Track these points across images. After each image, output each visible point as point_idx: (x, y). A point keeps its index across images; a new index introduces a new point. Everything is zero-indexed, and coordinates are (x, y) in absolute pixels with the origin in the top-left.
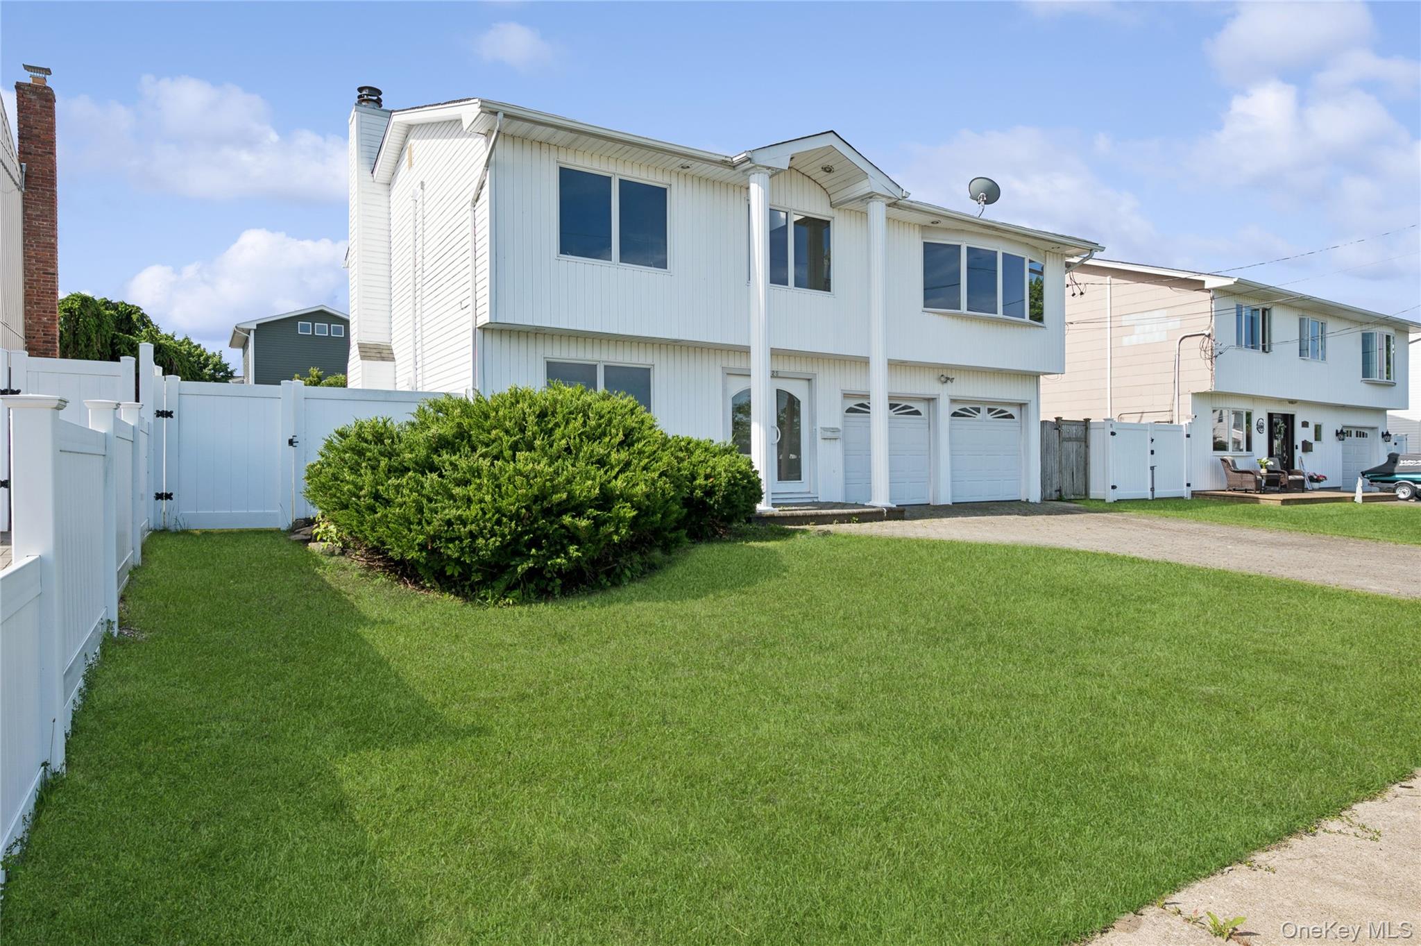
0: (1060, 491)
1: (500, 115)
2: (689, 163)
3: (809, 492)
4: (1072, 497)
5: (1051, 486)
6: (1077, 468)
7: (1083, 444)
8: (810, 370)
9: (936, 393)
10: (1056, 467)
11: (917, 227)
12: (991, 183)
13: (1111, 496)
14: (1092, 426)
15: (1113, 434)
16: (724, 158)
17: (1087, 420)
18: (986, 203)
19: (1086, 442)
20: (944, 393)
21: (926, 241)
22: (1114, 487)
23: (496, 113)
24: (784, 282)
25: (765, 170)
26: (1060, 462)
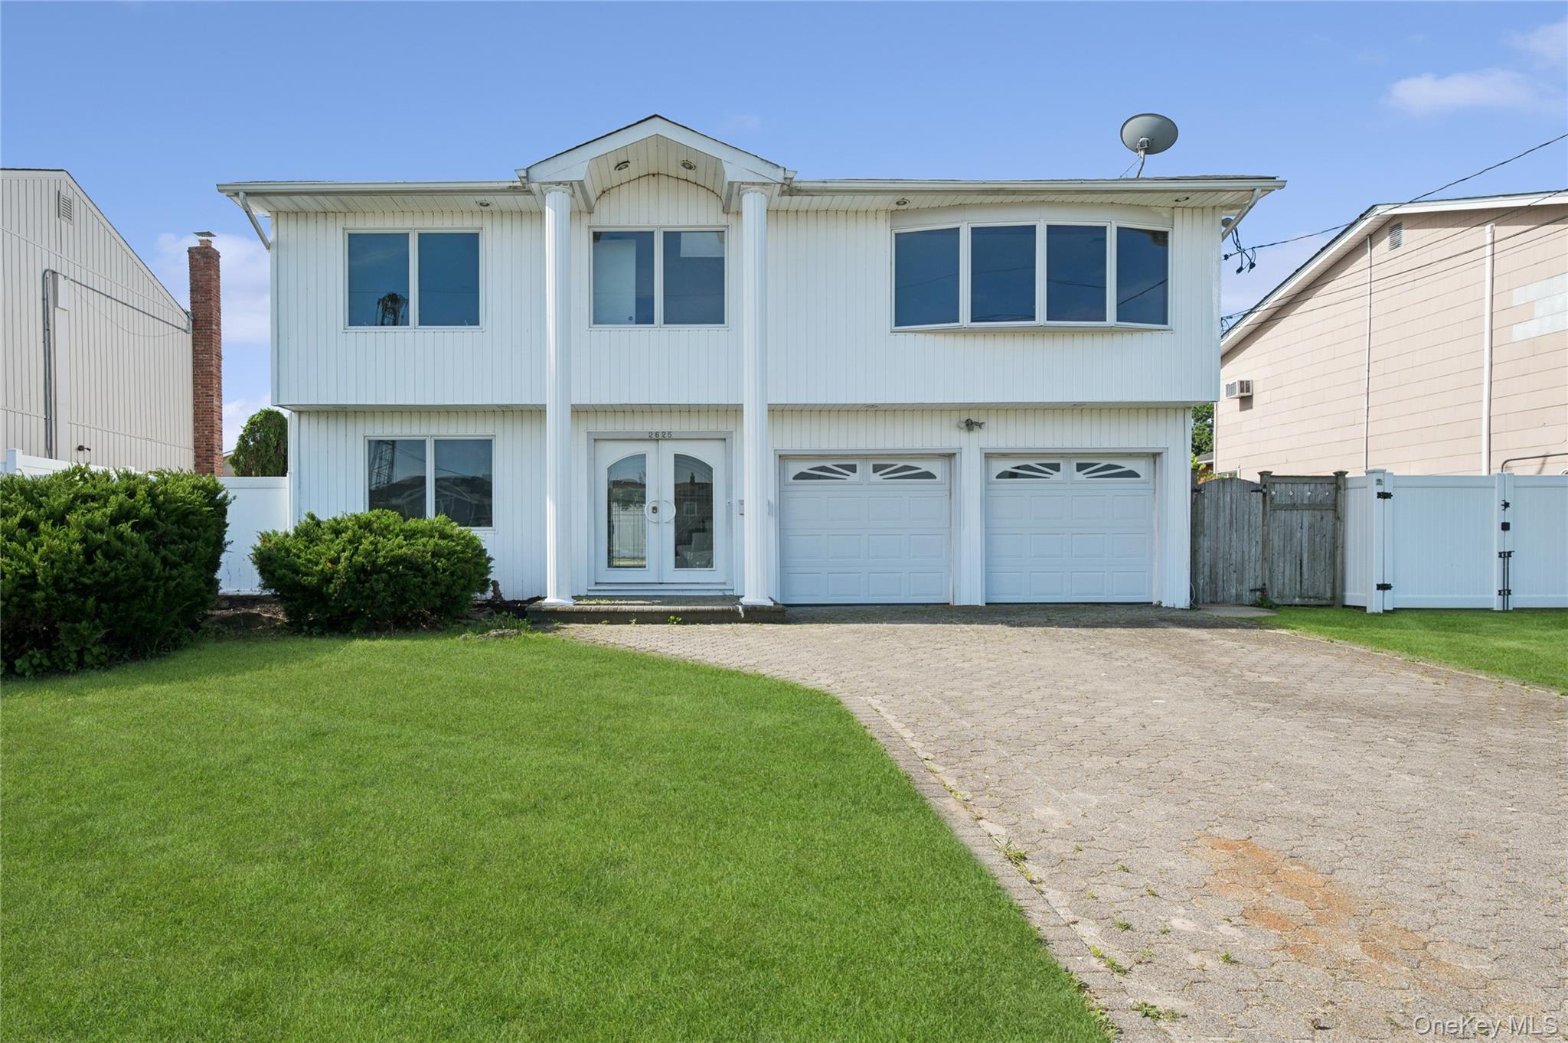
0: (1263, 590)
1: (242, 194)
2: (489, 199)
3: (724, 583)
4: (1297, 600)
5: (1241, 582)
6: (1313, 554)
7: (1330, 515)
8: (722, 427)
9: (957, 445)
10: (1255, 551)
11: (882, 216)
12: (1157, 120)
13: (1376, 602)
14: (1350, 485)
15: (1384, 496)
16: (511, 184)
17: (1340, 475)
18: (1148, 151)
19: (1336, 510)
20: (971, 447)
21: (897, 231)
22: (1384, 587)
23: (237, 194)
24: (649, 320)
25: (554, 187)
26: (1265, 543)
